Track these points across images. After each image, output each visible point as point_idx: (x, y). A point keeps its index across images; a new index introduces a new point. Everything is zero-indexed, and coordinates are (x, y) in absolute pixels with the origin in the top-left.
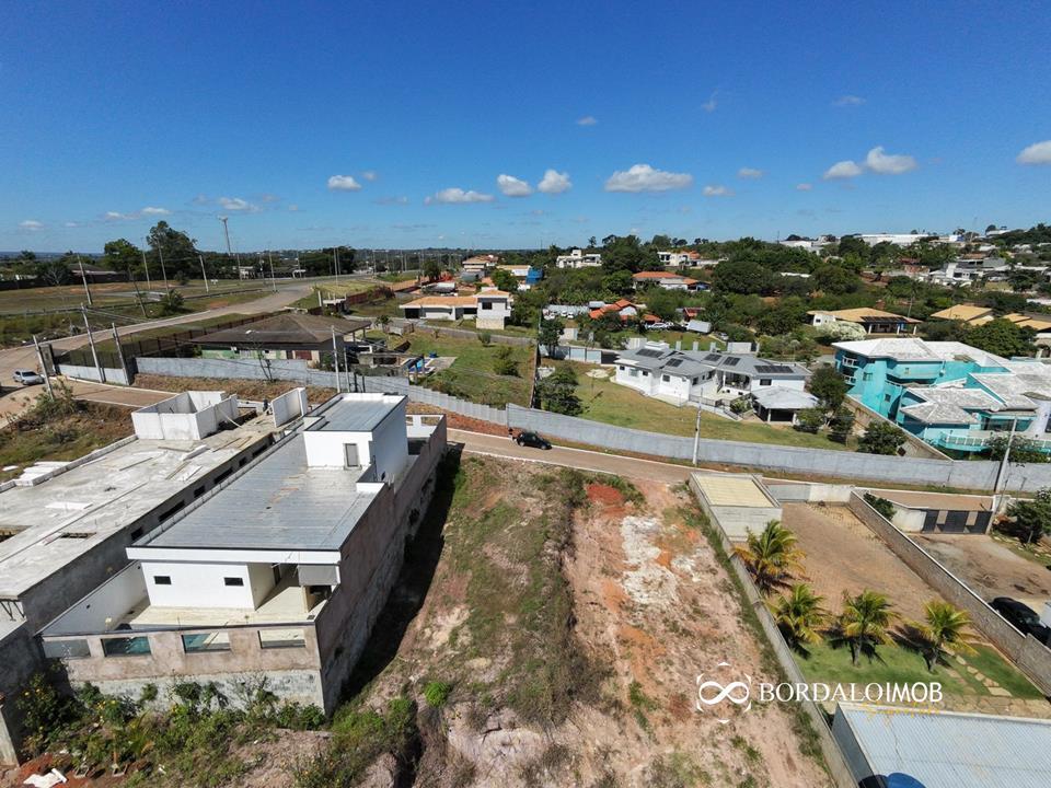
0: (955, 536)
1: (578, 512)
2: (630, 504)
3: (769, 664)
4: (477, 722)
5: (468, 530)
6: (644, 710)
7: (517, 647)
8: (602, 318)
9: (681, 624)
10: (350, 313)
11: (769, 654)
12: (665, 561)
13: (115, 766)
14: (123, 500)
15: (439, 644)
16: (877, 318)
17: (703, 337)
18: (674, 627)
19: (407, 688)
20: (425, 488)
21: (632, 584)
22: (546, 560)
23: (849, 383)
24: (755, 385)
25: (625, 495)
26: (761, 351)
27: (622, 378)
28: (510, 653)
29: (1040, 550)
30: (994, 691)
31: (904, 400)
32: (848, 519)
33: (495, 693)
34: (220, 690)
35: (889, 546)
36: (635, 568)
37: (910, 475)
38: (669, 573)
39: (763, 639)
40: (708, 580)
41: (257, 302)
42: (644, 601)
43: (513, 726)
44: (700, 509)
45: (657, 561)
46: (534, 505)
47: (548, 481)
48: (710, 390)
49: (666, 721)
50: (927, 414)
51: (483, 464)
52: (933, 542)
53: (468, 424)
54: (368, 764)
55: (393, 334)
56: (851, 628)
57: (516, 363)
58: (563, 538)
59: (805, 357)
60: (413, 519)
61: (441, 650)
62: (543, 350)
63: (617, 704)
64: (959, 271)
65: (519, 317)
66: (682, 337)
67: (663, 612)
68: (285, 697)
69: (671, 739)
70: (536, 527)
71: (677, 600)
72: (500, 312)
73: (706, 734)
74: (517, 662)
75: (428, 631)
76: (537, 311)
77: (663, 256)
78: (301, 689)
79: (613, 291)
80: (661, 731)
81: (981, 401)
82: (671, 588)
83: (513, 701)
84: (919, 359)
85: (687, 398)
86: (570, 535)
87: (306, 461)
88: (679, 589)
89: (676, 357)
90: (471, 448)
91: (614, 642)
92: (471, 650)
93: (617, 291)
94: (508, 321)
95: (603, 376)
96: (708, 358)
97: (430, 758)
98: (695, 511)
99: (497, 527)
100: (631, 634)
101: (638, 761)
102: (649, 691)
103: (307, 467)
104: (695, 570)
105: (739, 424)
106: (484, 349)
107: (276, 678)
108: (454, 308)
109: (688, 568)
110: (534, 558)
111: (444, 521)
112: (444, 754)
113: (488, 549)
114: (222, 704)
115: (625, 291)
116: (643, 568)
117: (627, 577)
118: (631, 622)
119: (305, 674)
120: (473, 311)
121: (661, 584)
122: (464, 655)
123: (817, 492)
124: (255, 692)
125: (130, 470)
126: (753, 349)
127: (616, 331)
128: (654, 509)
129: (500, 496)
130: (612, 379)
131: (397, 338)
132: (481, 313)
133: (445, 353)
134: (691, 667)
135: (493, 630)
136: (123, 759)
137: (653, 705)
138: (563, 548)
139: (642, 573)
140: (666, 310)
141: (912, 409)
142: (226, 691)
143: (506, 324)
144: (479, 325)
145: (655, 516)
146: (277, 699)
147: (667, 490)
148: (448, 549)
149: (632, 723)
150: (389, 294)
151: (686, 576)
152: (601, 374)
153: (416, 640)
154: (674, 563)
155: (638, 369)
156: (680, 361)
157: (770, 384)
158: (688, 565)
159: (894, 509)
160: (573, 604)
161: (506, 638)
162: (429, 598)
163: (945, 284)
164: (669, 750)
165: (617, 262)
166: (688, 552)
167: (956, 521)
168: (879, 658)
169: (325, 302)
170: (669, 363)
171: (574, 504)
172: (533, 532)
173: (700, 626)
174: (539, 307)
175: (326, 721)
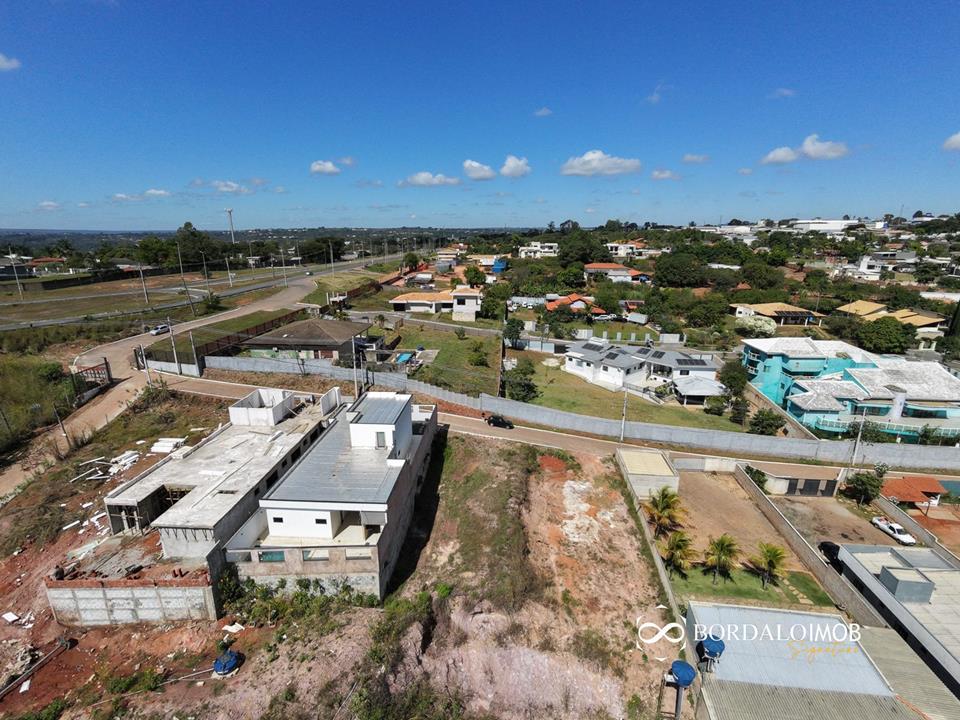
0: (810, 498)
1: (532, 477)
2: (571, 471)
3: (655, 581)
4: (469, 608)
5: (455, 490)
6: (570, 606)
7: (491, 566)
8: (556, 311)
9: (600, 555)
10: (350, 308)
11: (655, 575)
12: (592, 513)
13: (269, 622)
14: (244, 469)
15: (442, 563)
16: (789, 312)
17: (641, 327)
18: (595, 557)
19: (425, 588)
20: (425, 459)
21: (569, 529)
22: (510, 511)
23: (753, 373)
24: (676, 374)
25: (568, 465)
26: (688, 341)
27: (570, 367)
28: (486, 568)
29: (869, 509)
30: (802, 601)
31: (793, 390)
32: (732, 484)
33: (479, 591)
34: (321, 584)
35: (757, 505)
36: (571, 518)
37: (787, 451)
38: (594, 521)
39: (653, 566)
40: (621, 526)
41: (274, 297)
42: (576, 540)
43: (490, 611)
44: (622, 476)
45: (587, 513)
46: (502, 472)
47: (511, 454)
48: (640, 379)
49: (584, 612)
50: (806, 402)
51: (463, 441)
52: (793, 502)
53: (451, 409)
54: (408, 626)
55: (388, 329)
56: (712, 560)
57: (486, 354)
58: (522, 496)
59: (724, 347)
60: (419, 482)
61: (443, 567)
62: (508, 342)
63: (555, 602)
64: (873, 263)
65: (487, 311)
66: (623, 328)
67: (588, 547)
68: (358, 588)
69: (587, 622)
70: (503, 488)
71: (598, 540)
72: (472, 307)
73: (609, 620)
74: (492, 574)
75: (434, 556)
76: (502, 302)
77: (612, 248)
78: (367, 584)
79: (567, 284)
80: (581, 618)
81: (851, 392)
82: (595, 533)
83: (490, 596)
84: (808, 356)
85: (621, 385)
86: (527, 494)
87: (350, 442)
88: (600, 533)
89: (614, 351)
90: (454, 428)
91: (554, 566)
92: (463, 567)
93: (570, 284)
94: (478, 315)
95: (554, 365)
96: (640, 352)
97: (439, 629)
98: (618, 478)
99: (476, 487)
100: (566, 560)
101: (565, 634)
102: (575, 595)
103: (351, 447)
104: (613, 520)
105: (661, 407)
106: (460, 342)
107: (353, 577)
108: (434, 303)
109: (608, 518)
110: (501, 510)
111: (438, 483)
112: (448, 626)
113: (470, 503)
114: (322, 592)
115: (576, 285)
116: (577, 517)
117: (566, 524)
118: (566, 553)
119: (370, 575)
120: (450, 306)
121: (588, 529)
122: (458, 570)
123: (712, 463)
124: (341, 585)
125: (239, 448)
126: (681, 339)
127: (568, 322)
128: (587, 475)
129: (477, 465)
130: (562, 367)
131: (391, 332)
132: (457, 307)
133: (429, 345)
134: (603, 582)
135: (475, 556)
136: (273, 618)
137: (577, 603)
138: (521, 503)
139: (574, 521)
140: (611, 303)
141: (797, 398)
142: (325, 584)
143: (476, 317)
144: (455, 318)
145: (588, 481)
146: (353, 590)
147: (598, 461)
148: (442, 503)
149: (563, 614)
150: (378, 287)
151: (606, 524)
152: (552, 363)
153: (427, 561)
154: (598, 515)
155: (583, 361)
156: (616, 355)
157: (688, 373)
158: (608, 517)
159: (766, 478)
160: (527, 541)
161: (484, 560)
162: (433, 535)
163: (856, 277)
164: (585, 628)
165: (571, 254)
166: (609, 507)
167: (811, 487)
168: (732, 580)
169: (332, 299)
170: (608, 357)
171: (529, 472)
172: (500, 491)
173: (613, 557)
174: (503, 299)
175: (381, 604)
